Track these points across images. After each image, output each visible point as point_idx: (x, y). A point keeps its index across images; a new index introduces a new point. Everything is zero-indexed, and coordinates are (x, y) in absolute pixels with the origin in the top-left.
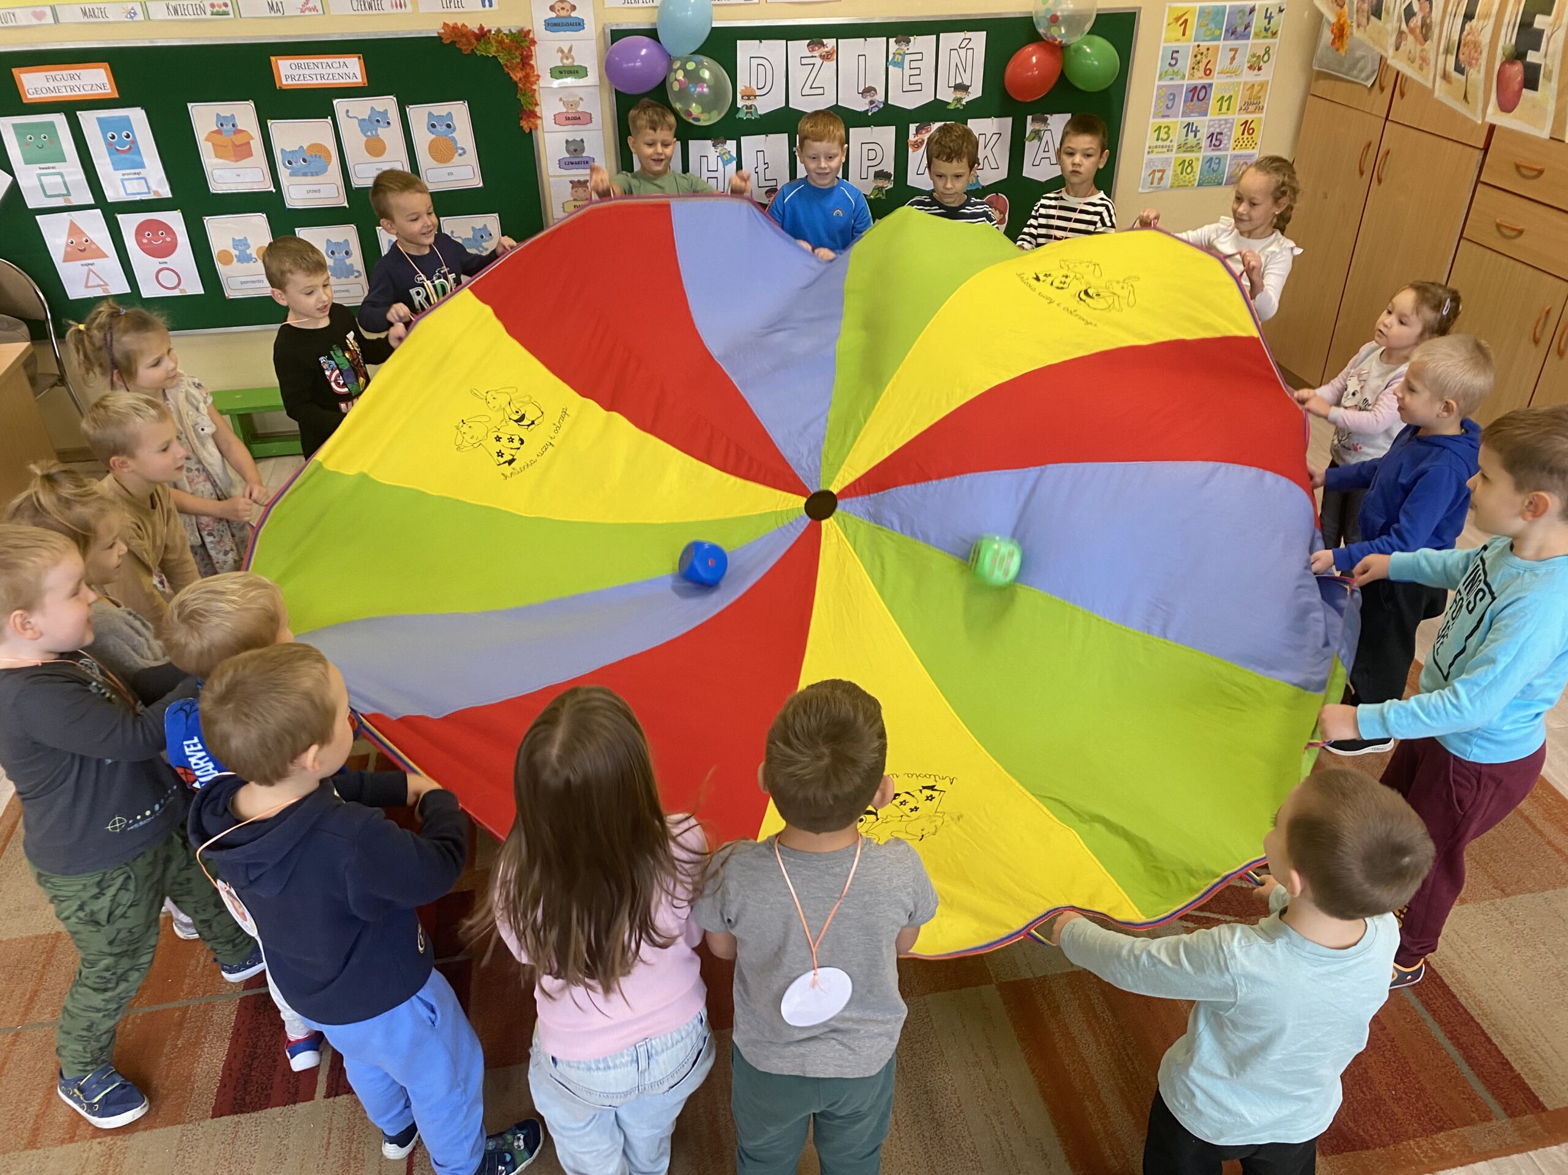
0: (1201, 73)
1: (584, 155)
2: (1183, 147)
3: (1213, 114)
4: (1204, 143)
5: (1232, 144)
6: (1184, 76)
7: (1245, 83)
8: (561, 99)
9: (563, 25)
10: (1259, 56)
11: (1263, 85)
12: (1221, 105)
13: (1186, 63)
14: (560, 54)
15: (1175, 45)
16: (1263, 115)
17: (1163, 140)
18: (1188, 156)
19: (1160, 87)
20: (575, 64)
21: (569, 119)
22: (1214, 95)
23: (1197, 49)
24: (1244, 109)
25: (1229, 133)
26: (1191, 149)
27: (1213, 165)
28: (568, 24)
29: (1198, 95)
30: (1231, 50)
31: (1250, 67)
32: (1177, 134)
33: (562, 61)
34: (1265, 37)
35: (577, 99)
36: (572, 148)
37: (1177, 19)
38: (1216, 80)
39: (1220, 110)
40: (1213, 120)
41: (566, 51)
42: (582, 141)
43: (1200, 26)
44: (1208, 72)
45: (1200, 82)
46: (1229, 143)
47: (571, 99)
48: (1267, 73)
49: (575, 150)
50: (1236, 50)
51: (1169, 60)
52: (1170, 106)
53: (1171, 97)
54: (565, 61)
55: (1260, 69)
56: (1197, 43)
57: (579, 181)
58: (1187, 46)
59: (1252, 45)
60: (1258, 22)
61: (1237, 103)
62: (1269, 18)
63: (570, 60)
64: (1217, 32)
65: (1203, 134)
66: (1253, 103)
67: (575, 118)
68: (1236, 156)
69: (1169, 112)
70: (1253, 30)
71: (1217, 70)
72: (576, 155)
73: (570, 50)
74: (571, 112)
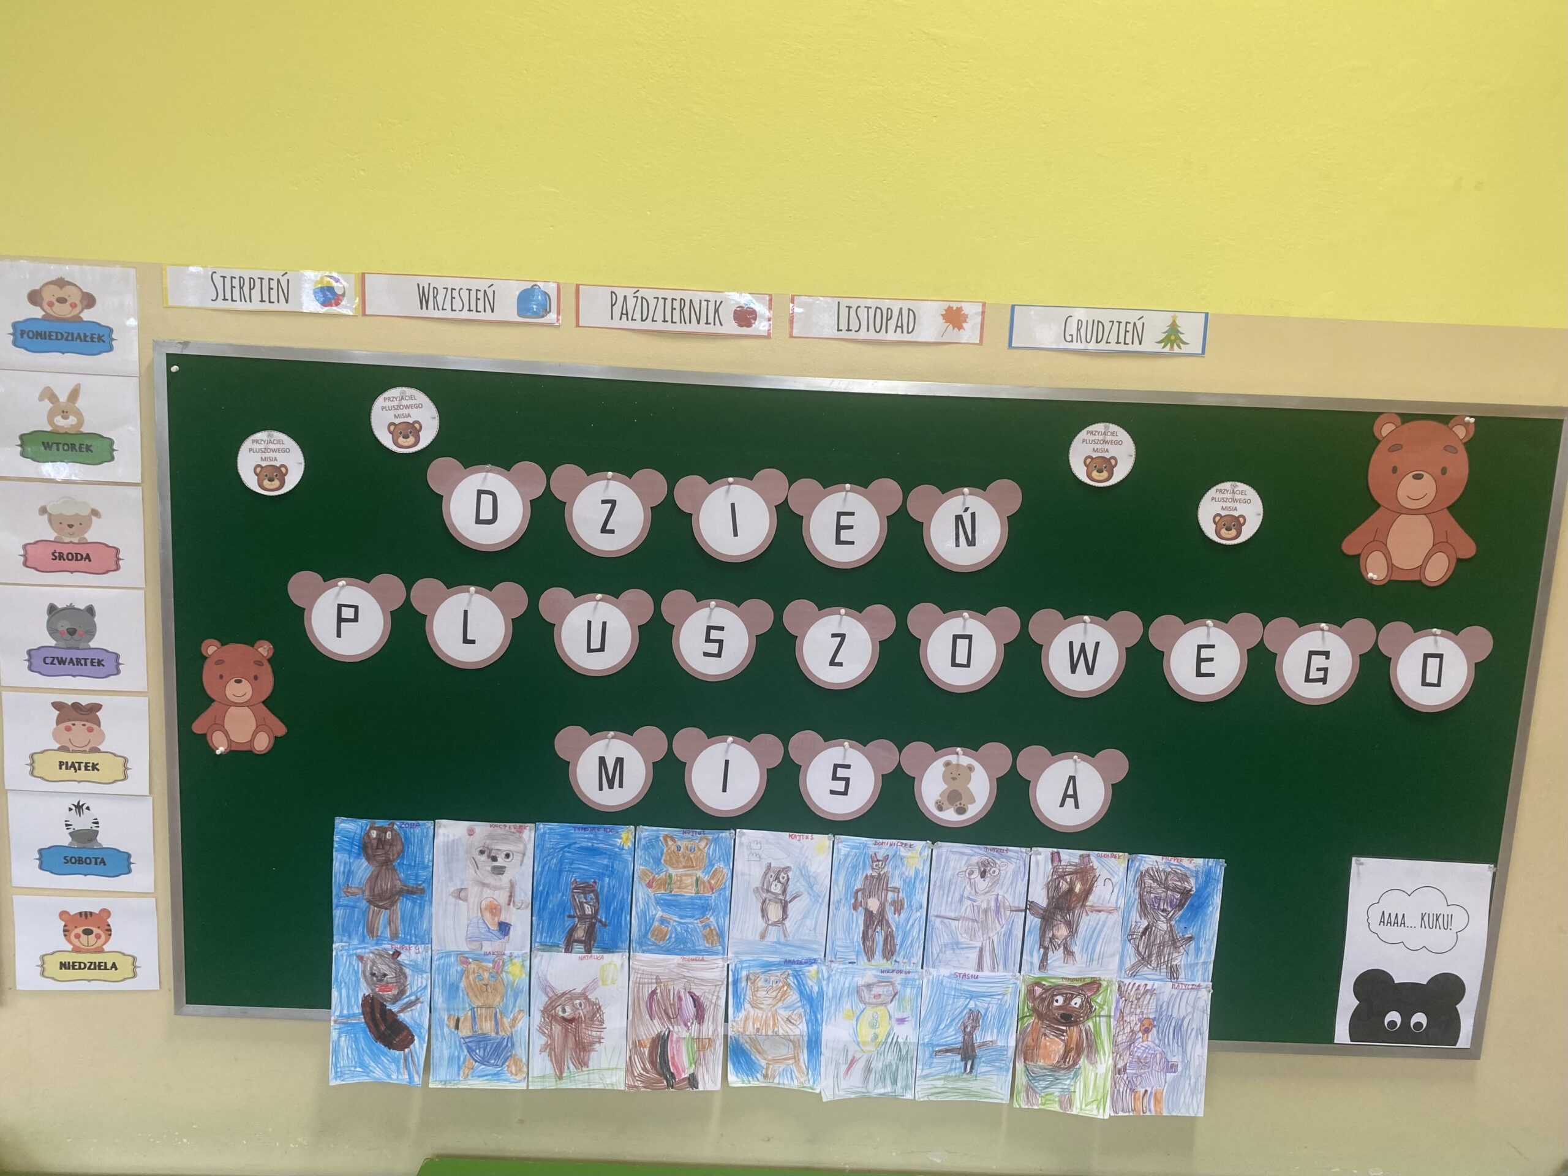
1: (92, 644)
8: (43, 510)
9: (59, 336)
14: (47, 405)
20: (85, 429)
21: (61, 557)
28: (70, 337)
33: (51, 422)
35: (86, 512)
36: (64, 625)
41: (63, 398)
42: (90, 610)
47: (68, 511)
49: (72, 632)
54: (59, 421)
57: (76, 706)
63: (72, 420)
67: (76, 557)
72: (72, 643)
73: (74, 394)
74: (67, 540)
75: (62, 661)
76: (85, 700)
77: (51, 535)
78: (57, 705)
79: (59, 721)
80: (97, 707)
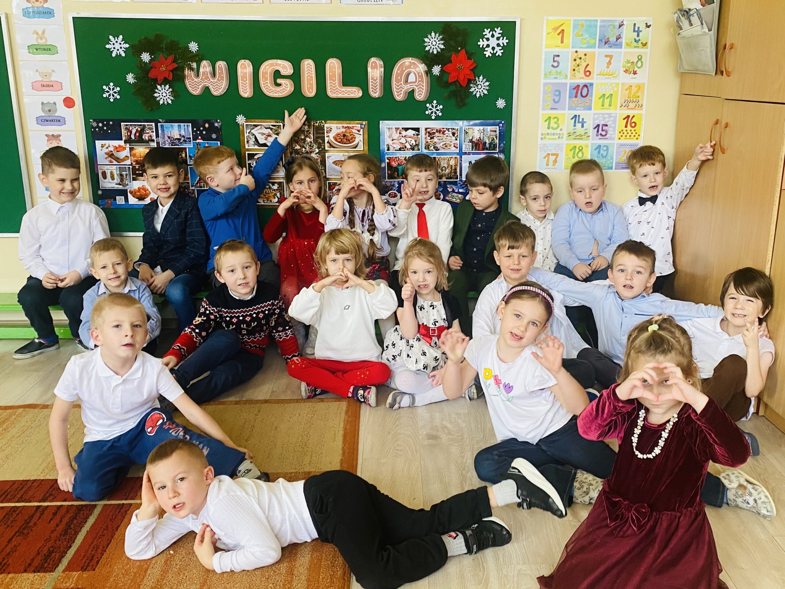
0: (582, 75)
2: (573, 135)
3: (596, 109)
4: (592, 132)
5: (617, 135)
6: (567, 76)
7: (623, 84)
8: (37, 71)
9: (37, 13)
10: (633, 62)
11: (640, 87)
12: (603, 101)
13: (567, 64)
15: (556, 51)
16: (643, 112)
17: (553, 128)
18: (578, 143)
19: (545, 84)
21: (44, 86)
22: (596, 93)
23: (576, 54)
24: (626, 104)
25: (613, 125)
26: (580, 137)
27: (602, 152)
28: (41, 13)
29: (581, 91)
30: (606, 56)
31: (626, 71)
32: (567, 125)
33: (37, 42)
34: (635, 47)
35: (50, 71)
36: (47, 109)
37: (556, 29)
38: (596, 80)
39: (603, 105)
40: (597, 114)
42: (55, 103)
43: (576, 35)
44: (588, 73)
45: (582, 81)
46: (614, 134)
47: (45, 71)
48: (642, 77)
49: (50, 111)
50: (611, 57)
51: (552, 63)
52: (556, 100)
53: (557, 93)
54: (39, 41)
55: (635, 73)
56: (575, 50)
57: (53, 135)
58: (567, 51)
59: (625, 53)
60: (628, 34)
61: (618, 100)
62: (638, 32)
63: (44, 41)
64: (593, 41)
65: (590, 126)
66: (632, 103)
67: (48, 86)
68: (622, 145)
69: (556, 106)
70: (624, 40)
71: (595, 72)
72: (49, 115)
73: (44, 32)
74: (45, 80)
75: (47, 121)
76: (56, 134)
77: (40, 79)
78: (47, 135)
79: (48, 140)
80: (60, 136)
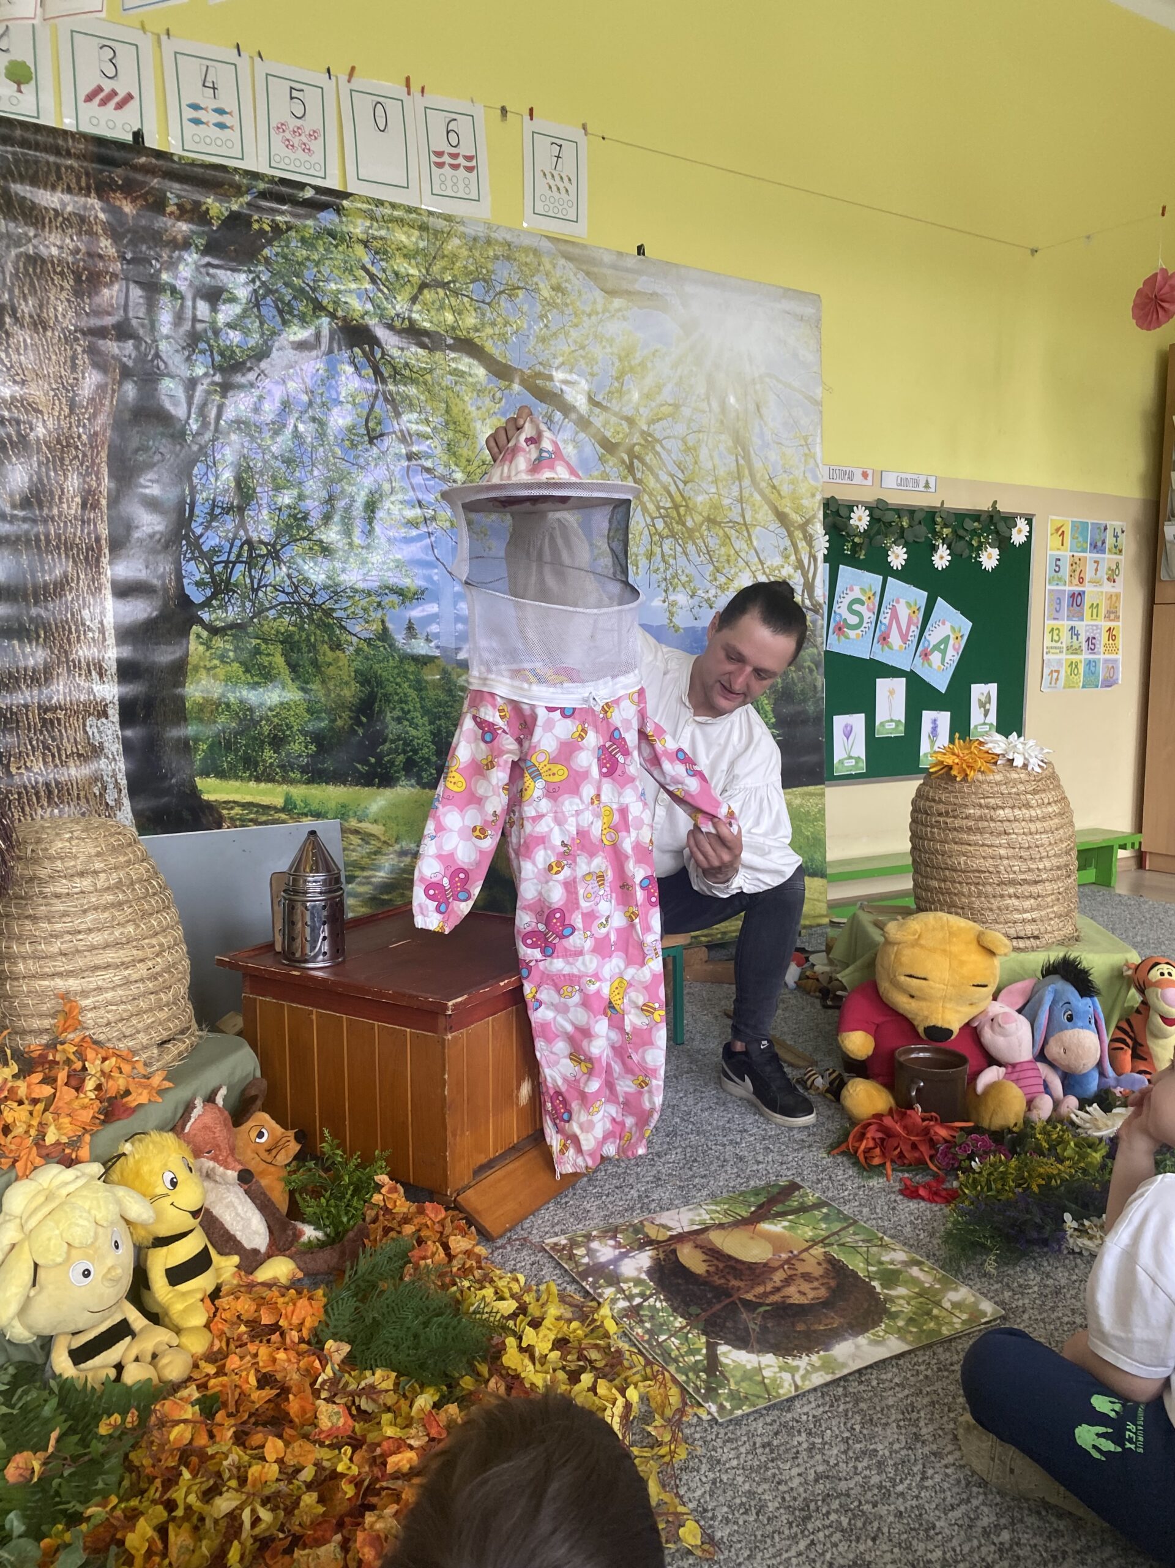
0: (1076, 581)
2: (1073, 650)
3: (1087, 621)
4: (1084, 646)
5: (1102, 649)
6: (1066, 582)
7: (1106, 593)
10: (1113, 569)
11: (1118, 596)
12: (1092, 612)
13: (1066, 570)
15: (1057, 554)
16: (1120, 624)
17: (1056, 642)
18: (1075, 658)
19: (1051, 591)
22: (1087, 602)
23: (1072, 559)
24: (1107, 617)
25: (1099, 638)
26: (1076, 651)
27: (1091, 668)
29: (1076, 599)
31: (1108, 579)
32: (1065, 635)
34: (1115, 553)
37: (1057, 530)
38: (1088, 588)
39: (1092, 616)
40: (1089, 625)
43: (1073, 538)
44: (1081, 580)
45: (1076, 589)
46: (1099, 648)
48: (1119, 587)
50: (1096, 562)
51: (1055, 566)
52: (1058, 609)
53: (1059, 601)
55: (1114, 581)
56: (1072, 554)
58: (1066, 554)
59: (1108, 559)
60: (1110, 541)
61: (1103, 611)
62: (1116, 537)
64: (1085, 545)
65: (1083, 638)
66: (1112, 614)
68: (1106, 661)
69: (1057, 615)
70: (1107, 546)
71: (1087, 580)
